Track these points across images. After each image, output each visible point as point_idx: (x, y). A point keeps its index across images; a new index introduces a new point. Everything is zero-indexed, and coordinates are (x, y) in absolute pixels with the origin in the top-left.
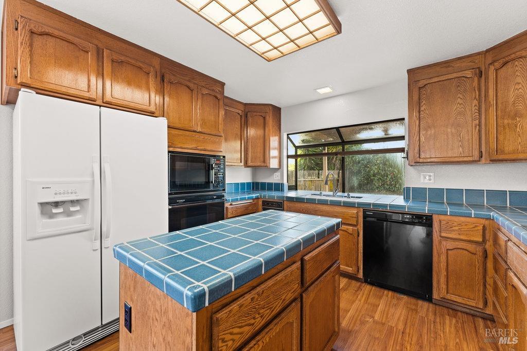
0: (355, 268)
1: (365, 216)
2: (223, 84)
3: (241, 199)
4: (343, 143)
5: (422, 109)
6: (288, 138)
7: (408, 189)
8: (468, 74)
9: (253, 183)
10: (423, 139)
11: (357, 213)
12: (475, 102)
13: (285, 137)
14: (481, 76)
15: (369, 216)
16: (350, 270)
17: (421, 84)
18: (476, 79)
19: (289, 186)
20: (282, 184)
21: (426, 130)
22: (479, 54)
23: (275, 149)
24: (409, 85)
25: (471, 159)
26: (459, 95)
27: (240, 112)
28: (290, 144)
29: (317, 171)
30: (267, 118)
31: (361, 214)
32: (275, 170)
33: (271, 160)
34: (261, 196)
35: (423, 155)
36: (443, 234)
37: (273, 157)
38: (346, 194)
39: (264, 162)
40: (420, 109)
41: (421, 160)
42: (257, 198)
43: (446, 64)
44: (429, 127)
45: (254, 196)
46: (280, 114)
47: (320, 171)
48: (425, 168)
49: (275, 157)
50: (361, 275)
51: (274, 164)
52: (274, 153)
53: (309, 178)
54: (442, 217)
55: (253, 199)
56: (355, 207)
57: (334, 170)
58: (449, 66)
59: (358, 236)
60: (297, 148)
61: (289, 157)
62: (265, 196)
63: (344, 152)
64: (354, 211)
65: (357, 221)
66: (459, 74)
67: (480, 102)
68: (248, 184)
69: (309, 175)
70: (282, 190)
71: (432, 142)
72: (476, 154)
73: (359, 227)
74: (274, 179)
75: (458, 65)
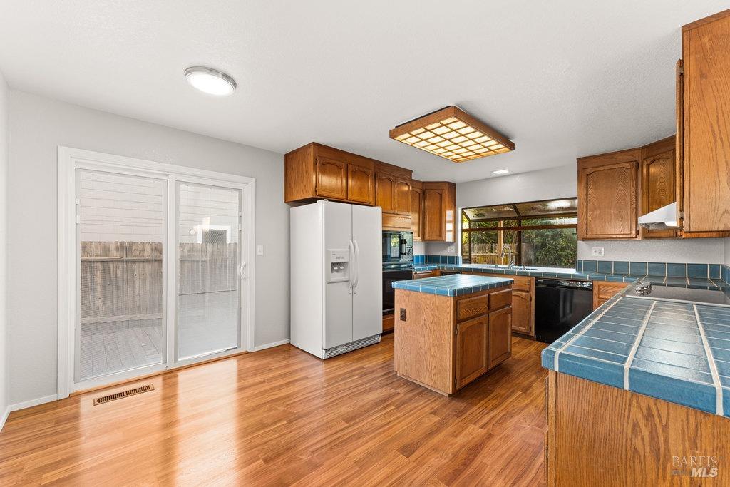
0: (527, 328)
1: (537, 284)
2: (410, 172)
3: (424, 270)
4: (520, 218)
5: (589, 192)
6: (463, 212)
7: (580, 262)
8: (628, 165)
9: (426, 256)
10: (590, 218)
11: (530, 281)
12: (633, 189)
13: (460, 211)
14: (638, 168)
15: (541, 283)
16: (523, 329)
17: (589, 171)
18: (634, 170)
19: (463, 260)
20: (457, 257)
21: (593, 211)
22: (636, 149)
23: (450, 222)
24: (578, 171)
25: (629, 236)
26: (620, 183)
27: (419, 190)
28: (465, 219)
29: (490, 245)
30: (444, 194)
31: (533, 282)
32: (450, 244)
33: (447, 234)
34: (439, 267)
35: (590, 233)
36: (601, 296)
37: (449, 231)
38: (522, 267)
39: (441, 236)
40: (587, 193)
41: (588, 236)
42: (435, 269)
43: (610, 156)
44: (595, 209)
45: (433, 267)
46: (455, 189)
47: (494, 245)
48: (595, 243)
49: (450, 231)
50: (533, 334)
51: (449, 237)
52: (449, 227)
53: (481, 253)
54: (600, 283)
55: (432, 270)
56: (528, 276)
57: (511, 242)
58: (612, 158)
59: (531, 300)
60: (470, 221)
61: (463, 231)
62: (443, 268)
63: (520, 228)
64: (527, 279)
65: (530, 288)
66: (620, 166)
67: (637, 190)
68: (422, 257)
69: (480, 249)
70: (457, 263)
71: (597, 222)
72: (634, 232)
73: (531, 293)
74: (449, 252)
75: (619, 157)
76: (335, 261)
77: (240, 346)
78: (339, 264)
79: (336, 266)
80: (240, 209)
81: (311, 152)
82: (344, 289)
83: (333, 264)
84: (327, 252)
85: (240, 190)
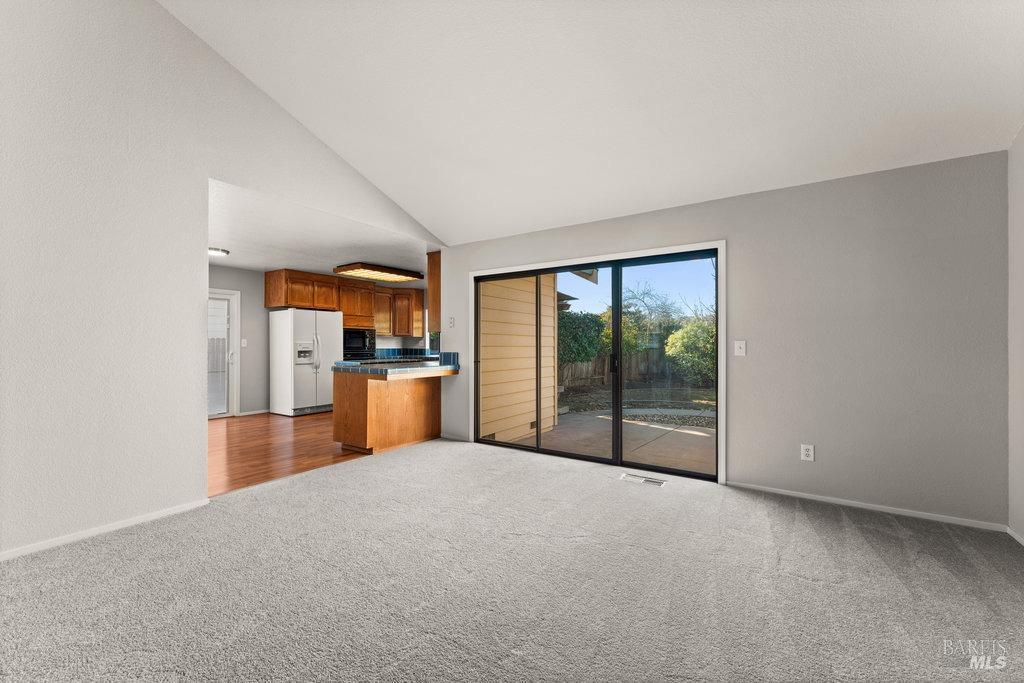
9: (403, 349)
20: (425, 350)
23: (419, 321)
27: (389, 295)
30: (411, 298)
33: (414, 330)
37: (416, 328)
39: (410, 332)
46: (423, 294)
49: (418, 328)
52: (417, 325)
74: (420, 345)
76: (301, 349)
77: (228, 411)
78: (305, 352)
79: (302, 353)
80: (228, 314)
81: (283, 274)
82: (309, 370)
83: (300, 352)
84: (295, 344)
85: (228, 300)
